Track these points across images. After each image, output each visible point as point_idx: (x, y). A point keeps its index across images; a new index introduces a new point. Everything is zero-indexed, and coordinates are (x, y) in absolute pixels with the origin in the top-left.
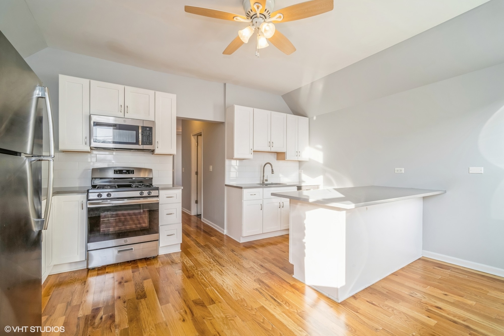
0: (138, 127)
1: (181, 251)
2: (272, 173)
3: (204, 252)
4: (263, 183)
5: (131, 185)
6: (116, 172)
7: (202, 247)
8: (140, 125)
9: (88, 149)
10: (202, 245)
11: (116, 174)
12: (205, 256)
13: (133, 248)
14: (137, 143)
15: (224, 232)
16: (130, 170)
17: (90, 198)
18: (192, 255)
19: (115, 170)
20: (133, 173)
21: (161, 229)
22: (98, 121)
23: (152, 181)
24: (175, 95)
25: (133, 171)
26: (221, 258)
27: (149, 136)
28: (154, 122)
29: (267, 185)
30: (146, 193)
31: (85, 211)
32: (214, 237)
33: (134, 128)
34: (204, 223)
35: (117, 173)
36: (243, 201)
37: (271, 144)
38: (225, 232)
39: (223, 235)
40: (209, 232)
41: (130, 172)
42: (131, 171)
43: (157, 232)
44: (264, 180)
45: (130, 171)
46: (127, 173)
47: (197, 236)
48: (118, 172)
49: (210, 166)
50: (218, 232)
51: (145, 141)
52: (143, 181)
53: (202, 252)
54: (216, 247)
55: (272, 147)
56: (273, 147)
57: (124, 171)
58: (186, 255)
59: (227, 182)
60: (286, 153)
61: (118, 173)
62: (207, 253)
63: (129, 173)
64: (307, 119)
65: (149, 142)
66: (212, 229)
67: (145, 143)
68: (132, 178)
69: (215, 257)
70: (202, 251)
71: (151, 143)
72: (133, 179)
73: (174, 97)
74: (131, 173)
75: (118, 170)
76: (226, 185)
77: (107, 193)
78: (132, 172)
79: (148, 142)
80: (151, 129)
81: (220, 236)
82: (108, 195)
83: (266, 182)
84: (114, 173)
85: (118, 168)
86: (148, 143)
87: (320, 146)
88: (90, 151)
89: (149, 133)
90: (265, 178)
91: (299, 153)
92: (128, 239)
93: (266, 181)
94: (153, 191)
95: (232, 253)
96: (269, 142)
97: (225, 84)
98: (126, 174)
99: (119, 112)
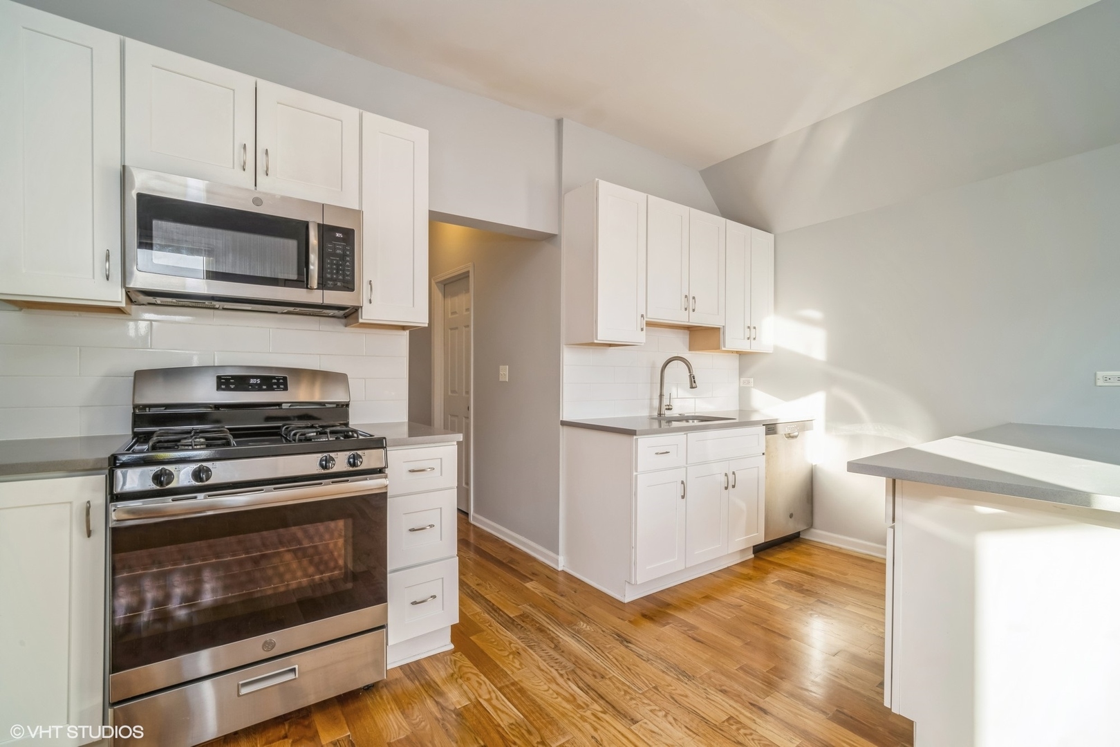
0: (306, 225)
1: (452, 647)
2: (692, 387)
3: (530, 647)
4: (660, 414)
5: (279, 428)
6: (223, 383)
7: (513, 624)
8: (314, 219)
9: (116, 296)
10: (512, 616)
11: (224, 390)
12: (542, 667)
13: (296, 667)
14: (301, 281)
15: (557, 564)
16: (274, 378)
17: (118, 489)
18: (497, 666)
19: (219, 378)
20: (286, 389)
21: (394, 582)
22: (154, 190)
23: (346, 415)
24: (424, 134)
25: (285, 379)
26: (603, 677)
27: (343, 257)
28: (358, 214)
29: (670, 420)
30: (341, 461)
31: (100, 541)
32: (532, 580)
33: (293, 229)
34: (478, 528)
35: (228, 389)
36: (635, 474)
37: (689, 302)
38: (562, 564)
39: (555, 571)
40: (509, 562)
41: (275, 384)
42: (278, 380)
43: (380, 597)
44: (664, 408)
45: (275, 381)
46: (264, 387)
47: (480, 582)
48: (232, 384)
49: (501, 367)
50: (534, 560)
51: (329, 276)
52: (315, 415)
53: (525, 651)
54: (560, 625)
55: (691, 310)
56: (694, 310)
57: (252, 381)
58: (476, 666)
59: (567, 415)
60: (721, 331)
61: (232, 386)
62: (542, 654)
63: (270, 388)
64: (771, 236)
65: (343, 281)
66: (513, 549)
67: (330, 283)
68: (279, 404)
69: (578, 671)
70: (523, 645)
71: (349, 286)
72: (284, 406)
73: (421, 136)
74: (278, 387)
75: (233, 377)
76: (564, 423)
77: (194, 466)
78: (282, 384)
79: (340, 281)
80: (349, 235)
81: (548, 576)
82: (197, 475)
83: (668, 414)
84: (219, 388)
85: (230, 369)
86: (339, 284)
87: (816, 314)
88: (123, 305)
89: (344, 250)
90: (666, 402)
91: (753, 330)
92: (275, 636)
93: (669, 409)
94: (366, 451)
95: (623, 648)
96: (686, 296)
97: (559, 122)
98: (260, 389)
99: (238, 170)
